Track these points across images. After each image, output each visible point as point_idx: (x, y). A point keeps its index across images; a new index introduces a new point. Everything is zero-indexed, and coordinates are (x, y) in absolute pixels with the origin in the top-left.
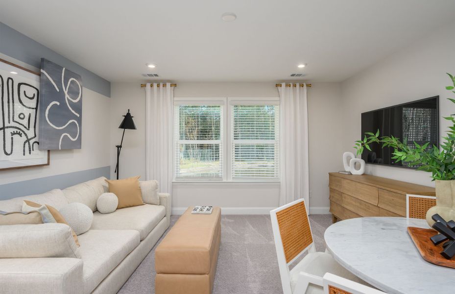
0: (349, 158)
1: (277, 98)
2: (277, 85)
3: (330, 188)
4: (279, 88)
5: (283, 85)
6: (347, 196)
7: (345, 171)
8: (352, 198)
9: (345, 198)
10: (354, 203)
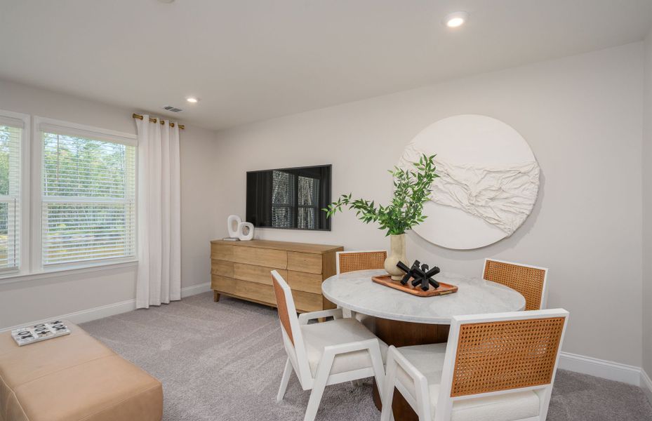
0: (234, 223)
1: (134, 136)
2: (135, 116)
3: (212, 260)
4: (138, 121)
5: (146, 117)
6: (240, 265)
7: (230, 238)
8: (250, 266)
9: (238, 268)
10: (253, 272)
